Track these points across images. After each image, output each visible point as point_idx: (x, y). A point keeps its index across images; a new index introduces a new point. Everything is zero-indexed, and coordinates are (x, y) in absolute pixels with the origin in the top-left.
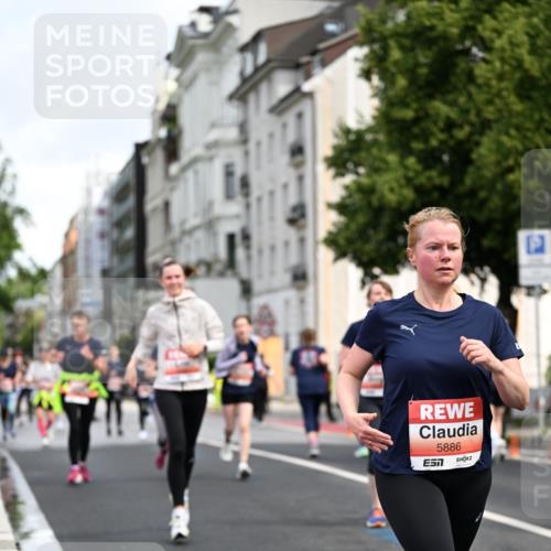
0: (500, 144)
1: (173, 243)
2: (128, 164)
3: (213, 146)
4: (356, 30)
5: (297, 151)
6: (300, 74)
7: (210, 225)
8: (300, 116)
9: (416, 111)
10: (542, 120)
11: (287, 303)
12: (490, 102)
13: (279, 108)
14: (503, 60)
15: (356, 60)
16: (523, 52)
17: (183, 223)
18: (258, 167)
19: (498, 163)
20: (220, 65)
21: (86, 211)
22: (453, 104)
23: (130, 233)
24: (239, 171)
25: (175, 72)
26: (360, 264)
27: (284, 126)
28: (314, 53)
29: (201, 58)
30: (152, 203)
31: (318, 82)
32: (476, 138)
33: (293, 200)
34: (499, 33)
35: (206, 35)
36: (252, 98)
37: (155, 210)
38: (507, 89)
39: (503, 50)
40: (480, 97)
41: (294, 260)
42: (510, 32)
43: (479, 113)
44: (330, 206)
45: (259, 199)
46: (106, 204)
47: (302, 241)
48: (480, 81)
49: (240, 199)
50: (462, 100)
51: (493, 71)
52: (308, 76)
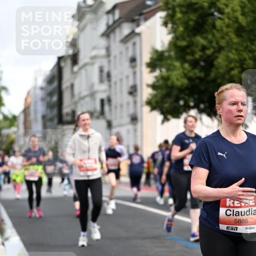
0: (227, 57)
1: (76, 103)
2: (54, 66)
3: (94, 58)
4: (161, 4)
5: (133, 60)
6: (134, 24)
7: (92, 95)
8: (134, 44)
9: (188, 42)
10: (247, 46)
11: (128, 131)
12: (223, 38)
13: (125, 40)
14: (229, 18)
15: (161, 18)
16: (238, 14)
17: (80, 93)
18: (115, 68)
19: (227, 66)
20: (97, 20)
21: (35, 88)
22: (205, 38)
23: (55, 98)
24: (106, 70)
25: (76, 23)
26: (162, 113)
27: (127, 49)
28: (141, 14)
29: (89, 17)
30: (66, 84)
31: (143, 28)
32: (216, 54)
33: (131, 83)
34: (227, 5)
35: (90, 6)
36: (112, 36)
37: (67, 88)
38: (230, 32)
39: (229, 13)
40: (218, 35)
41: (131, 111)
42: (232, 5)
43: (217, 43)
44: (148, 86)
45: (115, 83)
46: (44, 85)
47: (135, 102)
48: (218, 28)
49: (106, 83)
50: (210, 37)
51: (224, 23)
52: (138, 25)
